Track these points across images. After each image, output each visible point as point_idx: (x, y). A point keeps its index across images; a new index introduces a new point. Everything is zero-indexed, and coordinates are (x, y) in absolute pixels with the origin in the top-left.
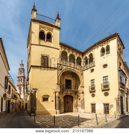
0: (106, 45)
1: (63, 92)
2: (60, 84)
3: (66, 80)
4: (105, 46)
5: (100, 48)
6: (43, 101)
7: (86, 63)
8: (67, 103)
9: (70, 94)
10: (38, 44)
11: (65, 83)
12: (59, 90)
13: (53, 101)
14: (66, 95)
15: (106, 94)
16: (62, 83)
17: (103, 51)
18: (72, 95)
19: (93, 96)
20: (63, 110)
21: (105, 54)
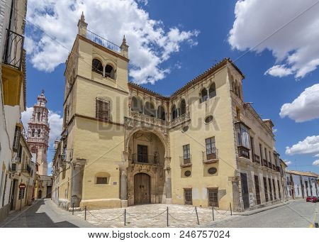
0: (209, 83)
1: (133, 167)
2: (128, 153)
3: (138, 145)
4: (206, 85)
5: (198, 89)
6: (97, 183)
7: (174, 115)
8: (140, 187)
9: (145, 172)
10: (90, 78)
11: (136, 152)
12: (126, 164)
13: (115, 183)
14: (138, 172)
15: (212, 171)
16: (132, 152)
17: (204, 93)
18: (149, 173)
19: (188, 174)
20: (133, 199)
21: (208, 98)
